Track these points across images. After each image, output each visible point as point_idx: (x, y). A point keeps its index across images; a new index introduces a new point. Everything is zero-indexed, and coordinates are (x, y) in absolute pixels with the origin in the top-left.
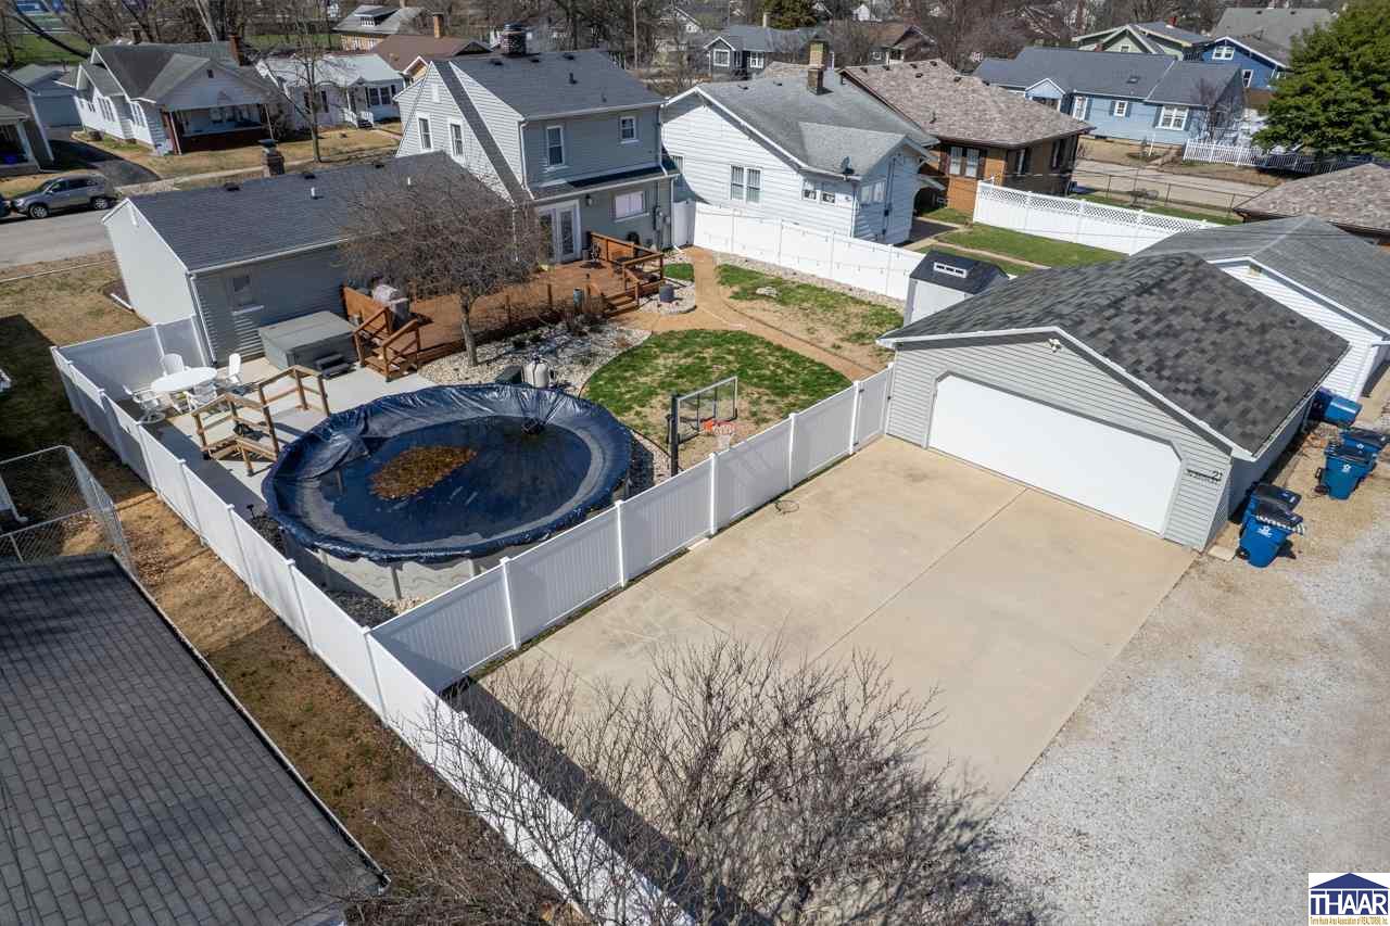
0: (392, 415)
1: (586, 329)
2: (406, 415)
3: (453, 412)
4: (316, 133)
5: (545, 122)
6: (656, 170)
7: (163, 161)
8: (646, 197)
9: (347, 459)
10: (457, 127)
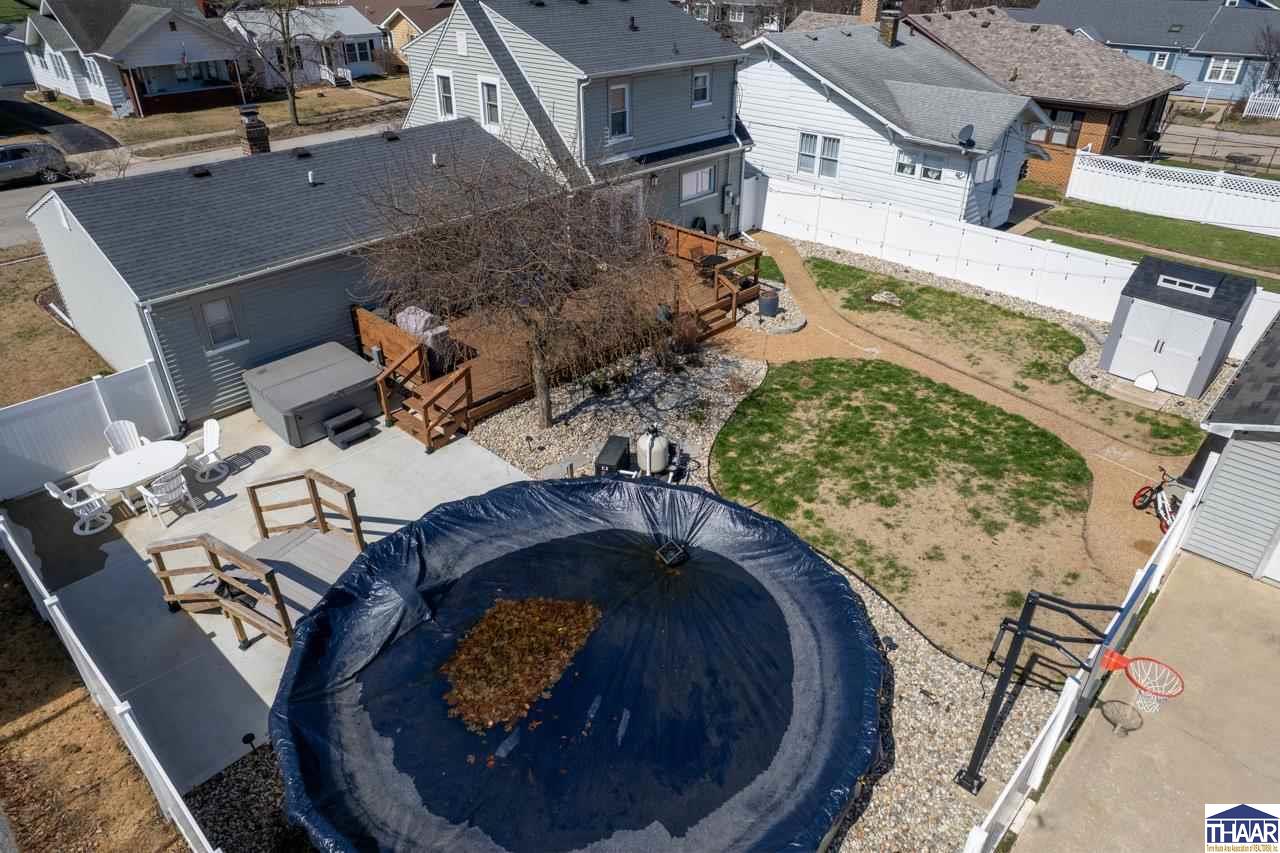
0: (458, 539)
1: (681, 360)
2: (476, 535)
3: (546, 525)
4: (293, 91)
5: (609, 80)
6: (728, 140)
7: (123, 124)
8: (713, 175)
9: (401, 633)
10: (491, 88)
